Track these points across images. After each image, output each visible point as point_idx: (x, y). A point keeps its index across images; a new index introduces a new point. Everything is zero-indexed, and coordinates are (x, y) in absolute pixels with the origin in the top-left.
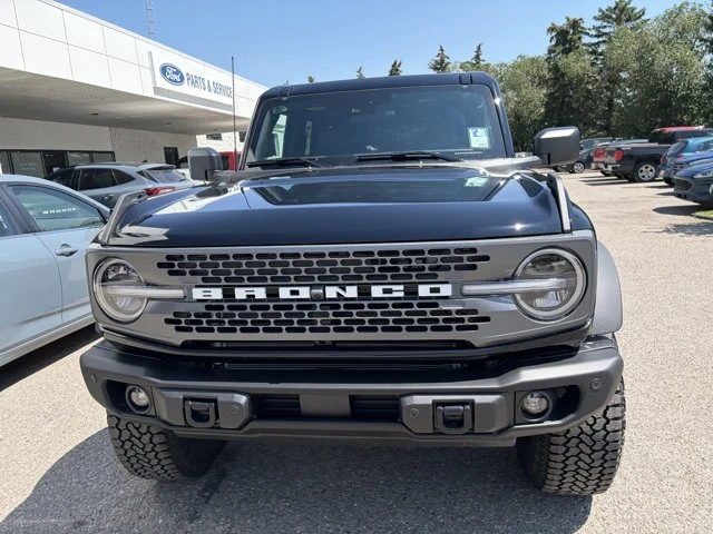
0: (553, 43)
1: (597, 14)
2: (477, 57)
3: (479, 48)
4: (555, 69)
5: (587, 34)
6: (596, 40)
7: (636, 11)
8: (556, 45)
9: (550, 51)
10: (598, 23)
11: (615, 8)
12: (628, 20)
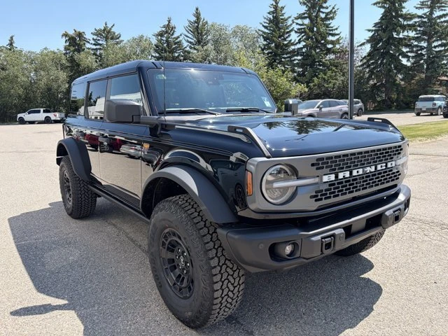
0: (68, 44)
1: (94, 31)
2: (11, 44)
3: (12, 38)
4: (72, 60)
5: (89, 42)
6: (94, 47)
7: (116, 34)
8: (69, 46)
9: (66, 49)
10: (95, 37)
11: (104, 30)
12: (112, 39)
